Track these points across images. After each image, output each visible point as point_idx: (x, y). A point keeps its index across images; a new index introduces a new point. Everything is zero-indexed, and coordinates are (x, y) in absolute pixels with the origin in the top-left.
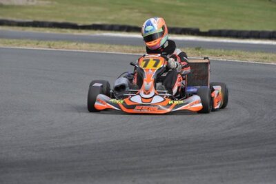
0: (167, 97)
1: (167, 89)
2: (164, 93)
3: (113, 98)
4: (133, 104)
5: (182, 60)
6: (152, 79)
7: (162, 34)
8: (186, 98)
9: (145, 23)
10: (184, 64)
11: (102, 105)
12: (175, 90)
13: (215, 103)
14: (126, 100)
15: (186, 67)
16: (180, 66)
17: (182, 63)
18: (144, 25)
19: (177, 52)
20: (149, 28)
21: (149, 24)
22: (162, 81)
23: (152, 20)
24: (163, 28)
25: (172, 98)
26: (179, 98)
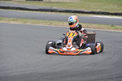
0: (77, 48)
1: (77, 45)
2: (76, 46)
3: (56, 48)
4: (63, 51)
5: (84, 33)
6: (71, 41)
7: (76, 22)
8: (85, 48)
9: (69, 18)
10: (85, 34)
11: (51, 51)
12: (81, 45)
13: (97, 50)
14: (61, 49)
15: (86, 35)
16: (83, 35)
17: (84, 34)
18: (69, 19)
19: (83, 29)
20: (71, 20)
21: (71, 18)
22: (76, 42)
23: (72, 16)
24: (77, 20)
25: (79, 49)
26: (82, 48)
